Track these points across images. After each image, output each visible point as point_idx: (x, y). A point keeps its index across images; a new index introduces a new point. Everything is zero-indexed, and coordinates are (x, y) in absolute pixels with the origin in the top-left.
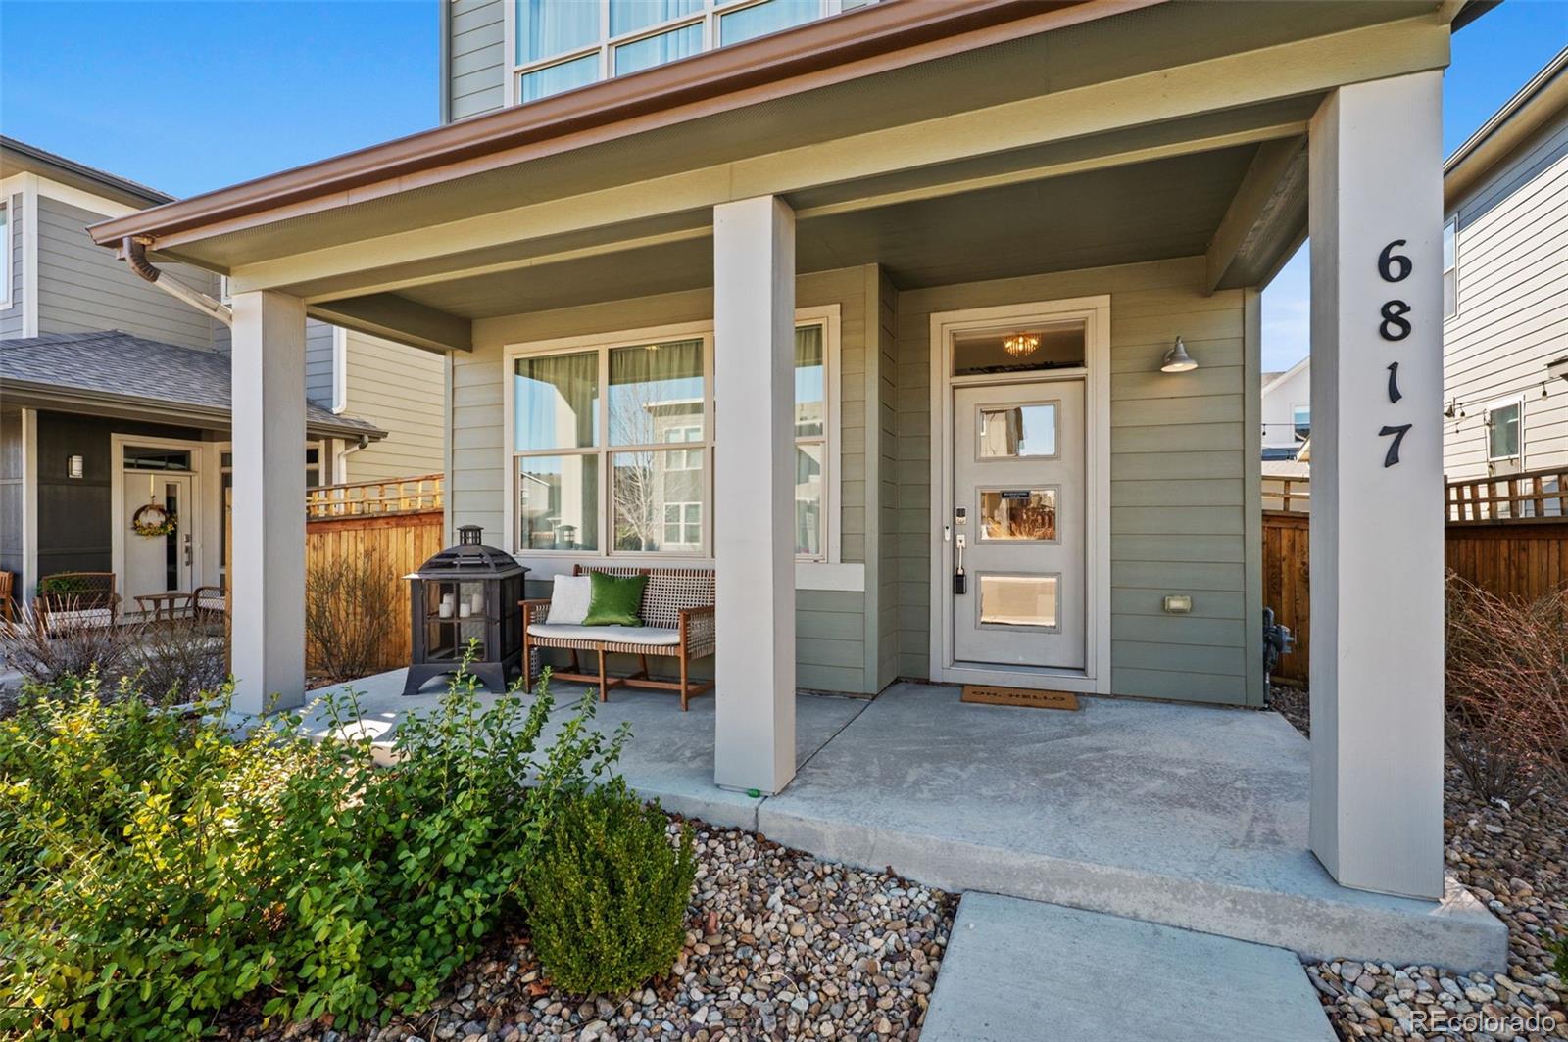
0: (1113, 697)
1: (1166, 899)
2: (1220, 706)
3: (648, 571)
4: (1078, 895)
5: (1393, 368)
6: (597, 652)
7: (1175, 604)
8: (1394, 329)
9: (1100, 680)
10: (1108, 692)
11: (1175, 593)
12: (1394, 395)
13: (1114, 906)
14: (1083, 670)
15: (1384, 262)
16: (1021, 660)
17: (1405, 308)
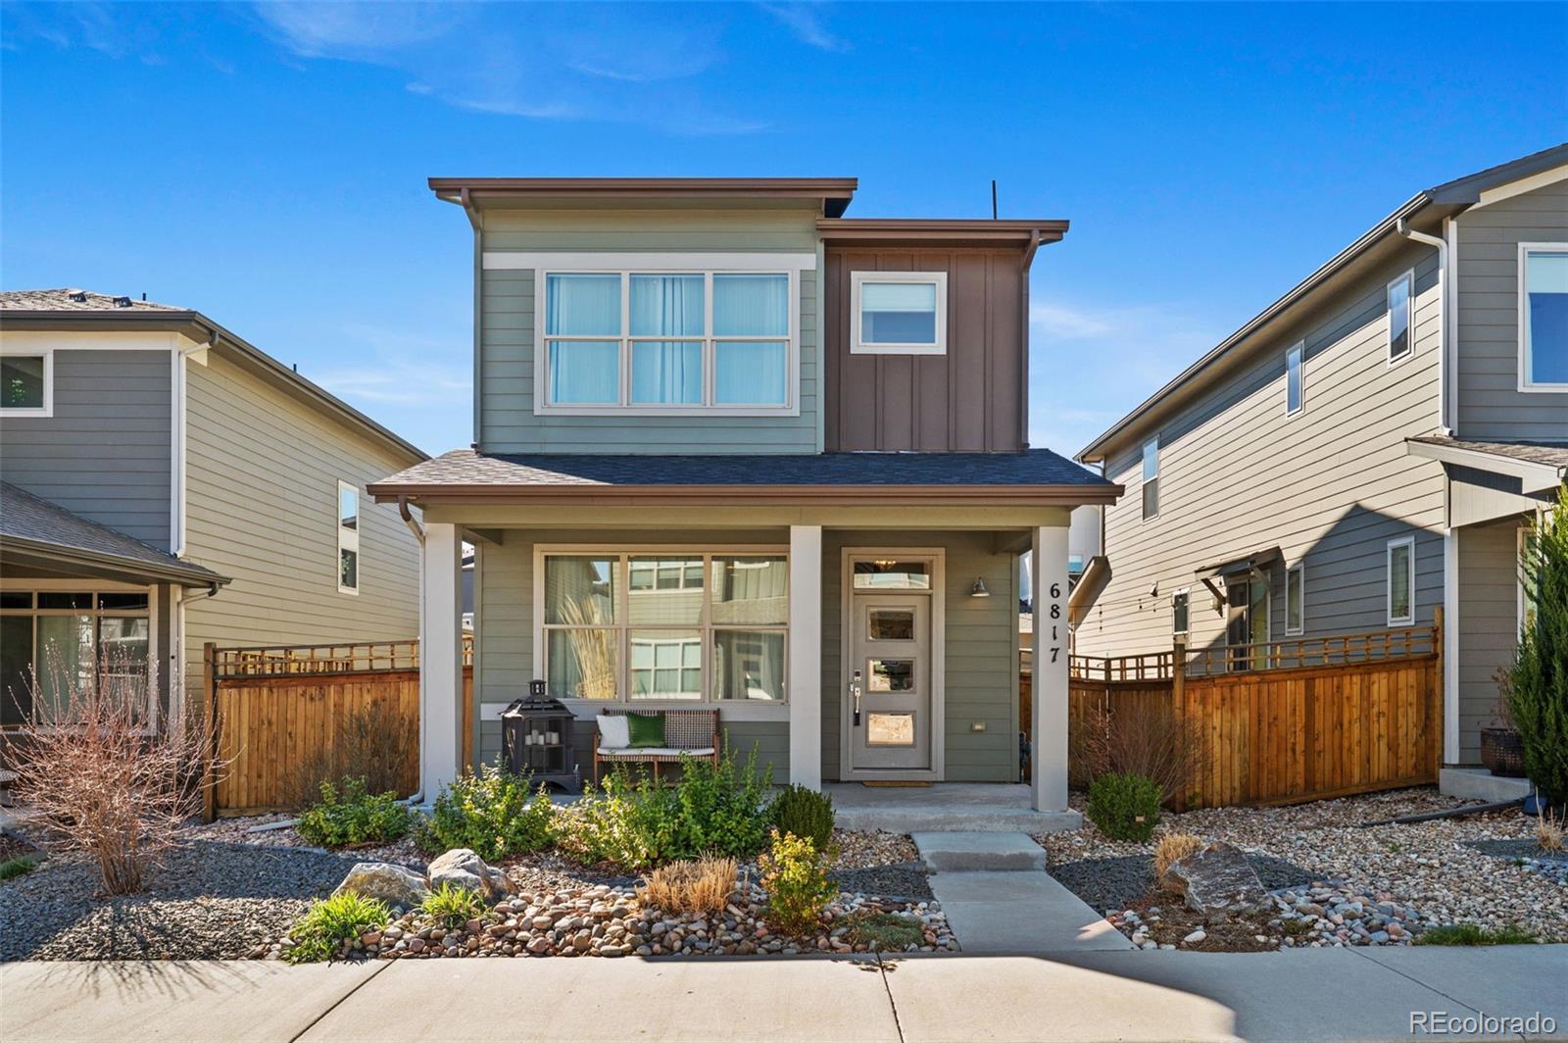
0: (946, 782)
1: (984, 823)
2: (999, 783)
3: (664, 712)
4: (954, 827)
5: (1055, 627)
6: (653, 763)
7: (978, 727)
8: (1055, 614)
9: (939, 772)
10: (943, 779)
11: (979, 721)
12: (1055, 638)
13: (967, 828)
14: (929, 769)
15: (1052, 590)
16: (893, 765)
17: (1058, 608)
